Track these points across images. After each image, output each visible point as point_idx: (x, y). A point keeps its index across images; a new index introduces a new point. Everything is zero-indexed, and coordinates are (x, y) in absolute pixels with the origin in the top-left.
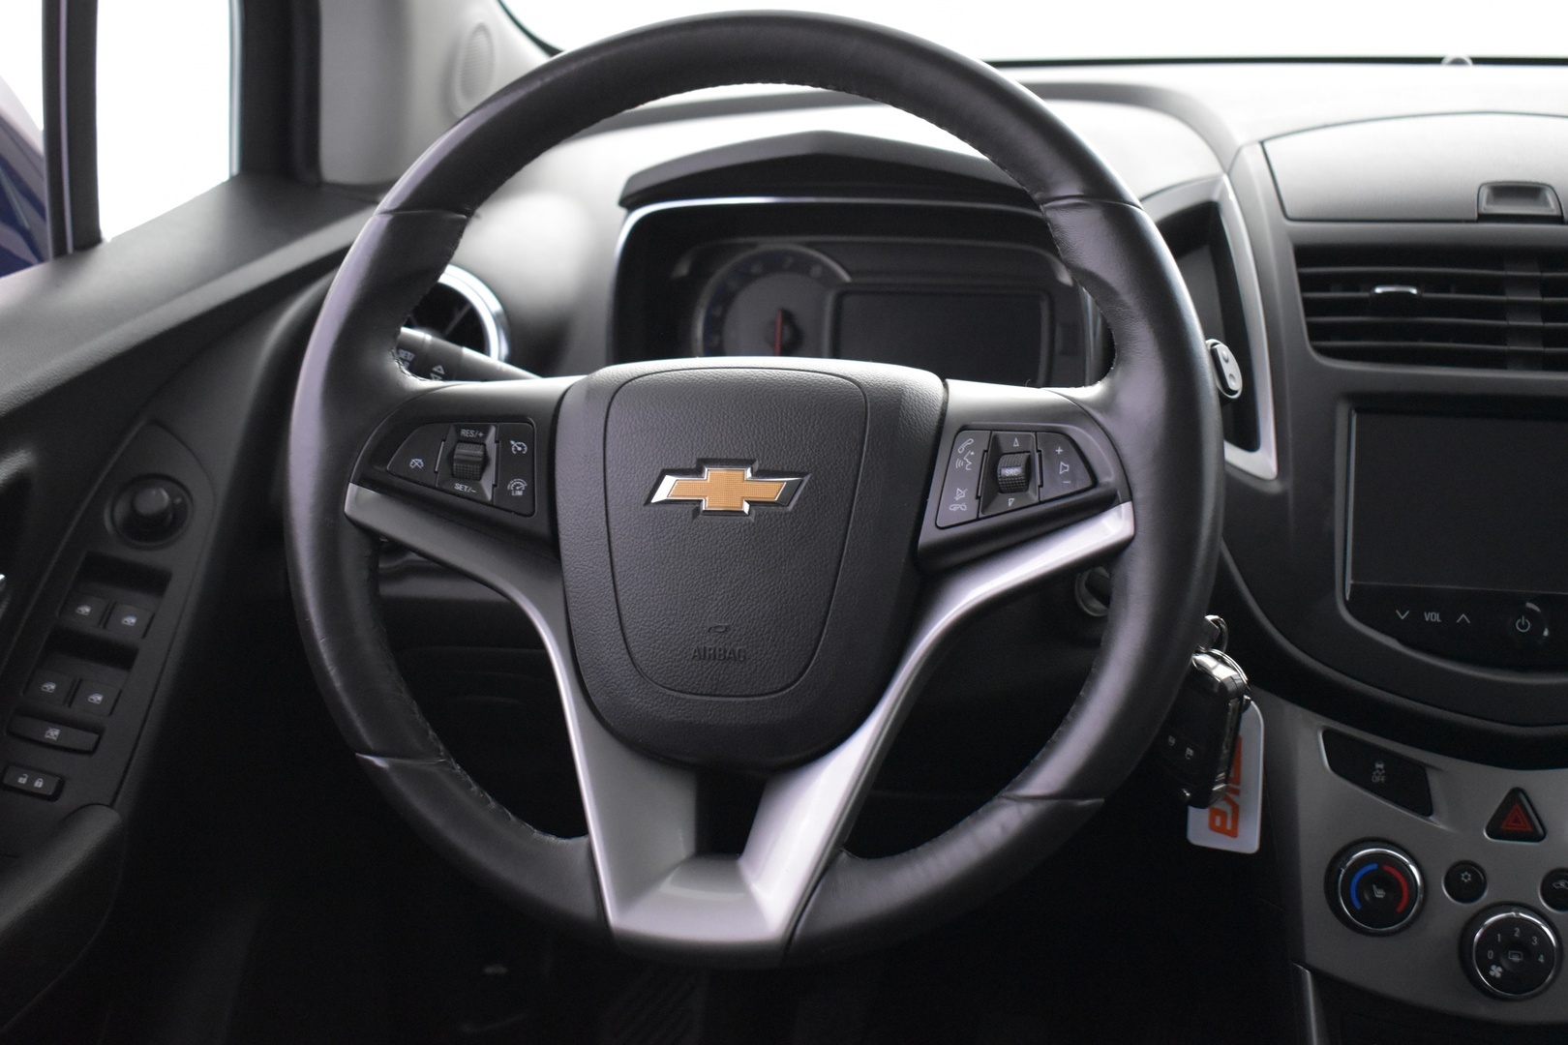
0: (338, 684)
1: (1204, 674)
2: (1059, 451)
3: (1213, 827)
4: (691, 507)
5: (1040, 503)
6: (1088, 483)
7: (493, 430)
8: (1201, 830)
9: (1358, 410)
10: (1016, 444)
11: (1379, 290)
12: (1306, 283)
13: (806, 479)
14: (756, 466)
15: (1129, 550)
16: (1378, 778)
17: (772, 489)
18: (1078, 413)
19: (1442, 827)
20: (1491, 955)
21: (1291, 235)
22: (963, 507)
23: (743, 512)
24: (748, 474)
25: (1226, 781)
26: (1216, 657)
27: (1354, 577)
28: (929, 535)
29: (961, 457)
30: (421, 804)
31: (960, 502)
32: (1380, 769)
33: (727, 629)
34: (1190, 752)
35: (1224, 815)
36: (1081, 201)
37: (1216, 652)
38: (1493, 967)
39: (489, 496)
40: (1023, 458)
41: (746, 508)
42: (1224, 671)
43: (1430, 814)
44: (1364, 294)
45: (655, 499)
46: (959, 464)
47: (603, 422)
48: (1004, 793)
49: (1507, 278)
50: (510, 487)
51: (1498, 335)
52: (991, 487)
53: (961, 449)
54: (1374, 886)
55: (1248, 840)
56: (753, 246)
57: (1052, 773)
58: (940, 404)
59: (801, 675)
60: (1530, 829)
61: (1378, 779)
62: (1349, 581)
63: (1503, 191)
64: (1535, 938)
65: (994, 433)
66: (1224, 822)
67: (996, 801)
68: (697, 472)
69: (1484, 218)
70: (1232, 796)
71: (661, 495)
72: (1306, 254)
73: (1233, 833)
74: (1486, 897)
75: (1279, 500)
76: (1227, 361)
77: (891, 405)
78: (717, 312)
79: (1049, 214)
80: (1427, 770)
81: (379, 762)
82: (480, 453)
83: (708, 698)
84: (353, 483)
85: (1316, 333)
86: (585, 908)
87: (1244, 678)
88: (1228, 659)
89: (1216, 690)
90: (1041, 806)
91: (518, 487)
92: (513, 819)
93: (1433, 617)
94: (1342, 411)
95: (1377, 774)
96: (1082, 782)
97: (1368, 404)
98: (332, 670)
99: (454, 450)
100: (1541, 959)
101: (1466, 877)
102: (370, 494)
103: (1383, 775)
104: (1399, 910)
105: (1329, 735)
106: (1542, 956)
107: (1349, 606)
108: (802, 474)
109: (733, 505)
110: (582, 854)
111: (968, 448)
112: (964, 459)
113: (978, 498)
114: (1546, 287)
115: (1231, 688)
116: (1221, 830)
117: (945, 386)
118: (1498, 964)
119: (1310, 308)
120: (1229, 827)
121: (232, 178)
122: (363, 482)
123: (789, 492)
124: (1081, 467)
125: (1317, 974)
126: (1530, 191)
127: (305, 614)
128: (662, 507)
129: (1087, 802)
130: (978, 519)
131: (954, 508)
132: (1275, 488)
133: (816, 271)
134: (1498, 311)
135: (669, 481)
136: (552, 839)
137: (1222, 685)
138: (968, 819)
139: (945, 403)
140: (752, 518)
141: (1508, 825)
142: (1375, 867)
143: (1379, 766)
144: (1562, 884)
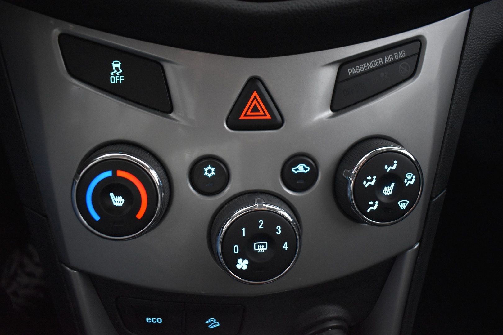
16: (116, 78)
19: (183, 123)
20: (236, 249)
32: (117, 69)
38: (240, 261)
43: (171, 111)
54: (112, 195)
60: (268, 117)
61: (116, 80)
64: (278, 226)
74: (229, 191)
80: (166, 66)
95: (115, 75)
100: (285, 247)
101: (209, 172)
103: (121, 74)
104: (140, 215)
106: (286, 243)
118: (244, 256)
141: (247, 114)
142: (108, 174)
143: (116, 65)
144: (301, 168)
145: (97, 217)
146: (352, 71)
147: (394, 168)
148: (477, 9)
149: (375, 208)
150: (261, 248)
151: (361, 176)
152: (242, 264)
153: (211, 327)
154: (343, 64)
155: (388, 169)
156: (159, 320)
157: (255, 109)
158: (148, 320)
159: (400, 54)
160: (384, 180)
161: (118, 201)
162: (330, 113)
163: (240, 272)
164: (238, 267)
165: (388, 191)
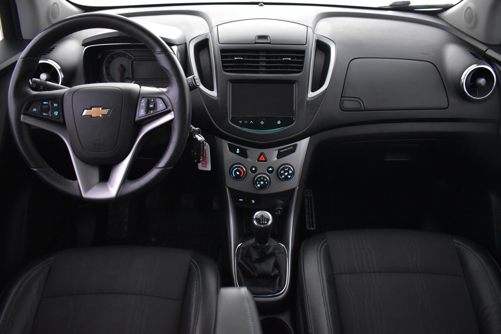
0: (25, 155)
1: (196, 139)
2: (160, 102)
3: (202, 166)
4: (90, 116)
5: (157, 112)
6: (165, 108)
7: (50, 102)
8: (200, 167)
9: (231, 83)
10: (152, 100)
11: (235, 58)
12: (222, 57)
13: (112, 109)
14: (102, 107)
15: (174, 121)
16: (238, 152)
17: (106, 111)
18: (163, 93)
19: (249, 160)
20: (258, 183)
21: (220, 47)
22: (143, 113)
23: (100, 117)
24: (101, 109)
25: (203, 158)
26: (200, 136)
27: (232, 115)
28: (137, 119)
29: (142, 103)
30: (45, 177)
31: (142, 112)
33: (99, 139)
34: (195, 153)
35: (204, 164)
36: (160, 53)
37: (199, 135)
38: (258, 185)
39: (50, 116)
40: (153, 103)
41: (101, 116)
42: (200, 138)
43: (247, 158)
44: (233, 59)
45: (83, 115)
46: (142, 104)
47: (71, 99)
48: (154, 167)
49: (260, 55)
50: (55, 113)
51: (258, 67)
52: (148, 109)
53: (142, 102)
55: (209, 168)
56: (114, 51)
57: (162, 163)
58: (138, 92)
59: (115, 147)
60: (265, 160)
62: (231, 116)
63: (260, 37)
64: (265, 179)
65: (148, 98)
66: (204, 165)
67: (153, 169)
68: (91, 109)
69: (256, 43)
70: (205, 160)
71: (84, 114)
72: (222, 51)
73: (206, 167)
74: (257, 173)
75: (217, 101)
76: (197, 79)
77: (128, 93)
78: (108, 65)
79: (155, 55)
80: (247, 150)
81: (35, 170)
82: (48, 107)
83: (97, 153)
84: (22, 115)
85: (224, 67)
86: (78, 194)
87: (204, 139)
88: (201, 136)
89: (199, 142)
90: (161, 169)
91: (56, 113)
92: (63, 178)
93: (246, 122)
94: (229, 83)
96: (168, 164)
97: (233, 81)
98: (23, 152)
99: (42, 106)
100: (266, 183)
101: (254, 169)
102: (26, 117)
104: (241, 176)
105: (229, 144)
107: (230, 120)
108: (111, 109)
109: (98, 115)
110: (77, 184)
111: (143, 101)
112: (143, 103)
113: (146, 111)
114: (267, 57)
115: (201, 142)
116: (204, 166)
117: (140, 87)
118: (259, 184)
119: (223, 62)
120: (205, 166)
121: (3, 39)
122: (24, 114)
123: (109, 112)
124: (164, 105)
125: (229, 188)
126: (265, 37)
127: (16, 142)
128: (85, 116)
129: (169, 168)
130: (146, 115)
131: (141, 113)
132: (216, 98)
133: (127, 56)
134: (258, 62)
135: (85, 111)
136: (71, 181)
137: (200, 141)
138: (148, 172)
139: (140, 92)
140: (102, 118)
141: (260, 159)
142: (237, 168)
143: (238, 150)
144: (270, 169)
145: (234, 176)
146: (281, 151)
147: (287, 169)
148: (312, 137)
149: (283, 177)
150: (262, 183)
151: (281, 171)
152: (259, 186)
153: (253, 202)
154: (279, 150)
155: (286, 170)
156: (242, 200)
157: (262, 158)
158: (240, 200)
159: (292, 148)
160: (285, 172)
161: (238, 173)
162: (276, 159)
163: (258, 187)
164: (258, 186)
165: (286, 174)
